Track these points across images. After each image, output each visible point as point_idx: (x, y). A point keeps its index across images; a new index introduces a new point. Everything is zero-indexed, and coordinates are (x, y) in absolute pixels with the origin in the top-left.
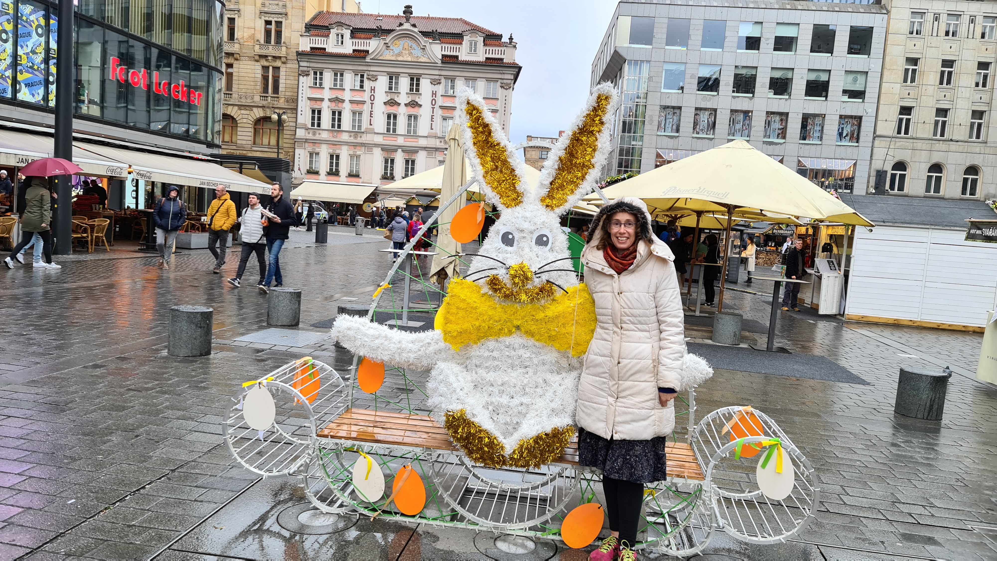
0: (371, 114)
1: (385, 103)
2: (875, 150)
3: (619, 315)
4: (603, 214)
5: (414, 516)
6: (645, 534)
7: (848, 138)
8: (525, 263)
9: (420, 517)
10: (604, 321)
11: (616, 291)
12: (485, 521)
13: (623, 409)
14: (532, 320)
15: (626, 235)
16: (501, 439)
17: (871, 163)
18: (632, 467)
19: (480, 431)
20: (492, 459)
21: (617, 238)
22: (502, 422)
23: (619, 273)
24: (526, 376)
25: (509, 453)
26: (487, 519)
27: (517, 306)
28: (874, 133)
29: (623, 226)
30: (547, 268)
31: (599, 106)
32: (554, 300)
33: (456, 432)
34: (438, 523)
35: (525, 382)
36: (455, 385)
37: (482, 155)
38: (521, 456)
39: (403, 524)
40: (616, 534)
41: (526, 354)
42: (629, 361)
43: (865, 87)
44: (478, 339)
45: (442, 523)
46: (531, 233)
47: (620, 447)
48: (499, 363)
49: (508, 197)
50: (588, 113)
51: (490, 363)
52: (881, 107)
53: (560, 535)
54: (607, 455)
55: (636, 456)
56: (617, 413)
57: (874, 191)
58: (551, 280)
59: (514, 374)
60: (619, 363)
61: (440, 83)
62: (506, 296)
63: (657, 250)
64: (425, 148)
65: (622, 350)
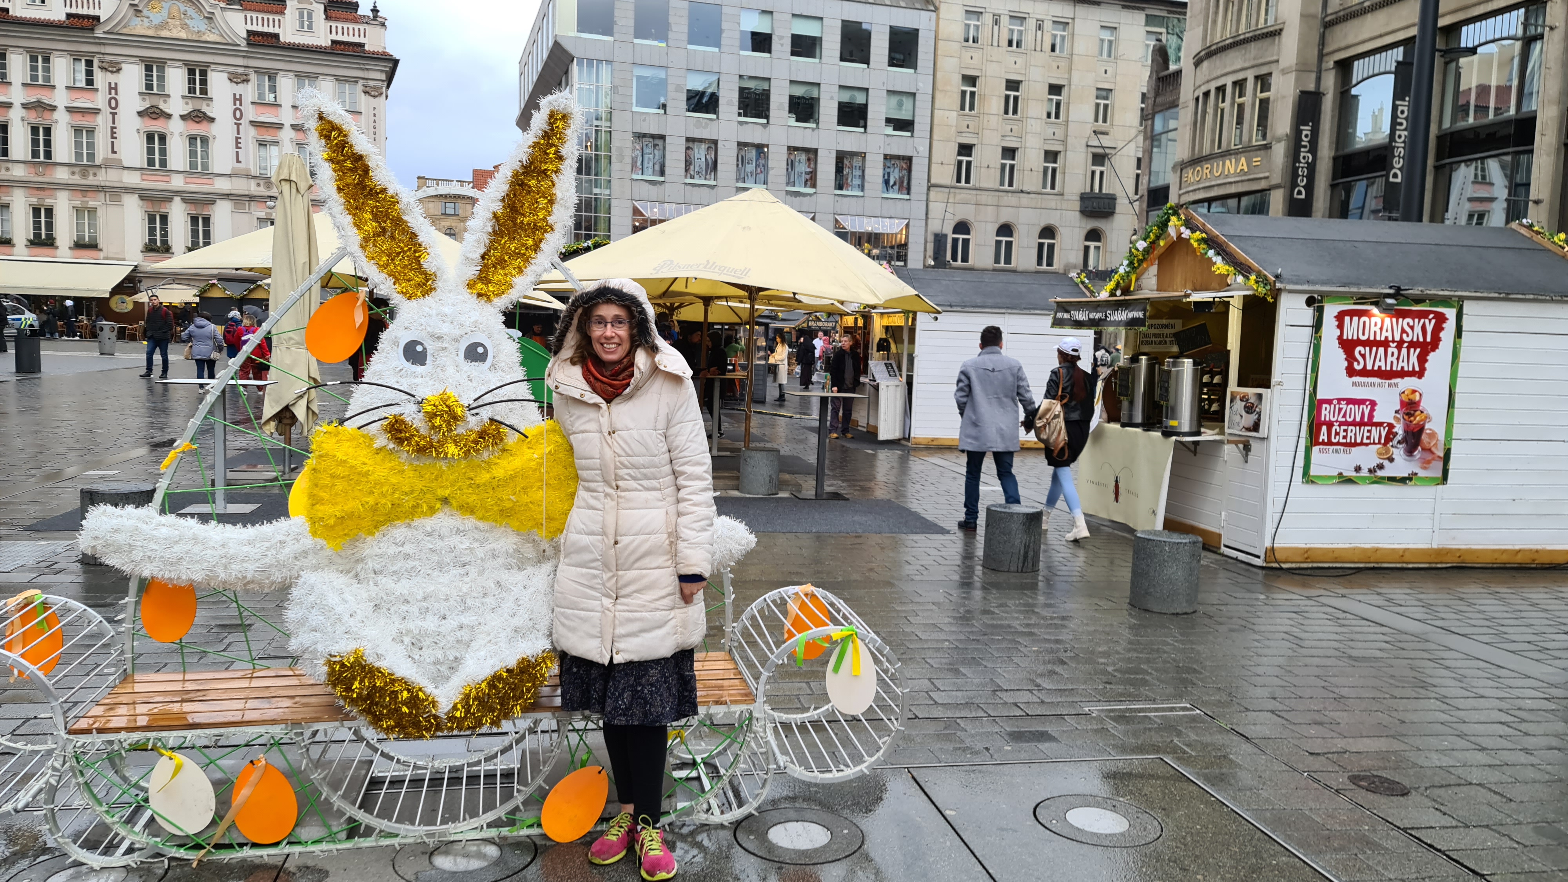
0: (113, 133)
1: (140, 114)
2: (931, 205)
3: (612, 466)
4: (577, 307)
5: (276, 844)
6: (673, 800)
7: (896, 187)
8: (451, 392)
9: (288, 843)
10: (589, 478)
11: (605, 430)
12: (410, 827)
13: (627, 614)
14: (470, 486)
15: (616, 340)
16: (430, 688)
17: (926, 224)
18: (646, 702)
19: (393, 681)
20: (417, 725)
21: (602, 344)
22: (428, 660)
23: (608, 401)
24: (466, 579)
25: (446, 710)
26: (413, 824)
27: (442, 465)
28: (929, 181)
29: (609, 326)
30: (488, 399)
31: (552, 130)
32: (504, 450)
33: (349, 689)
34: (324, 846)
35: (465, 590)
36: (339, 609)
37: (354, 209)
38: (468, 711)
39: (257, 861)
40: (630, 808)
41: (463, 544)
42: (632, 538)
43: (914, 116)
44: (376, 527)
45: (332, 846)
46: (456, 340)
47: (626, 674)
48: (417, 563)
49: (409, 280)
50: (535, 140)
51: (399, 565)
52: (935, 143)
53: (539, 825)
54: (605, 689)
55: (652, 685)
56: (617, 622)
57: (933, 263)
58: (498, 418)
59: (445, 579)
60: (616, 543)
61: (248, 81)
62: (421, 450)
63: (665, 362)
64: (227, 196)
65: (620, 522)
